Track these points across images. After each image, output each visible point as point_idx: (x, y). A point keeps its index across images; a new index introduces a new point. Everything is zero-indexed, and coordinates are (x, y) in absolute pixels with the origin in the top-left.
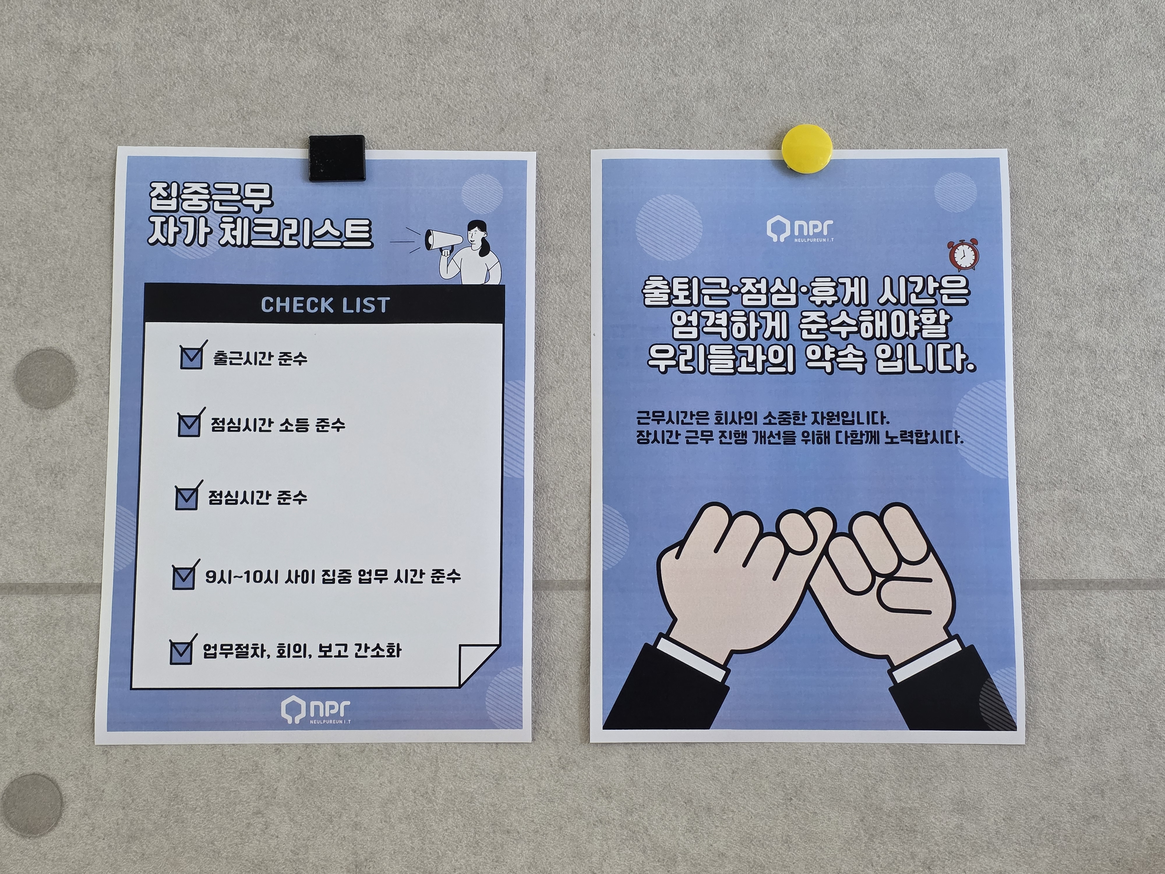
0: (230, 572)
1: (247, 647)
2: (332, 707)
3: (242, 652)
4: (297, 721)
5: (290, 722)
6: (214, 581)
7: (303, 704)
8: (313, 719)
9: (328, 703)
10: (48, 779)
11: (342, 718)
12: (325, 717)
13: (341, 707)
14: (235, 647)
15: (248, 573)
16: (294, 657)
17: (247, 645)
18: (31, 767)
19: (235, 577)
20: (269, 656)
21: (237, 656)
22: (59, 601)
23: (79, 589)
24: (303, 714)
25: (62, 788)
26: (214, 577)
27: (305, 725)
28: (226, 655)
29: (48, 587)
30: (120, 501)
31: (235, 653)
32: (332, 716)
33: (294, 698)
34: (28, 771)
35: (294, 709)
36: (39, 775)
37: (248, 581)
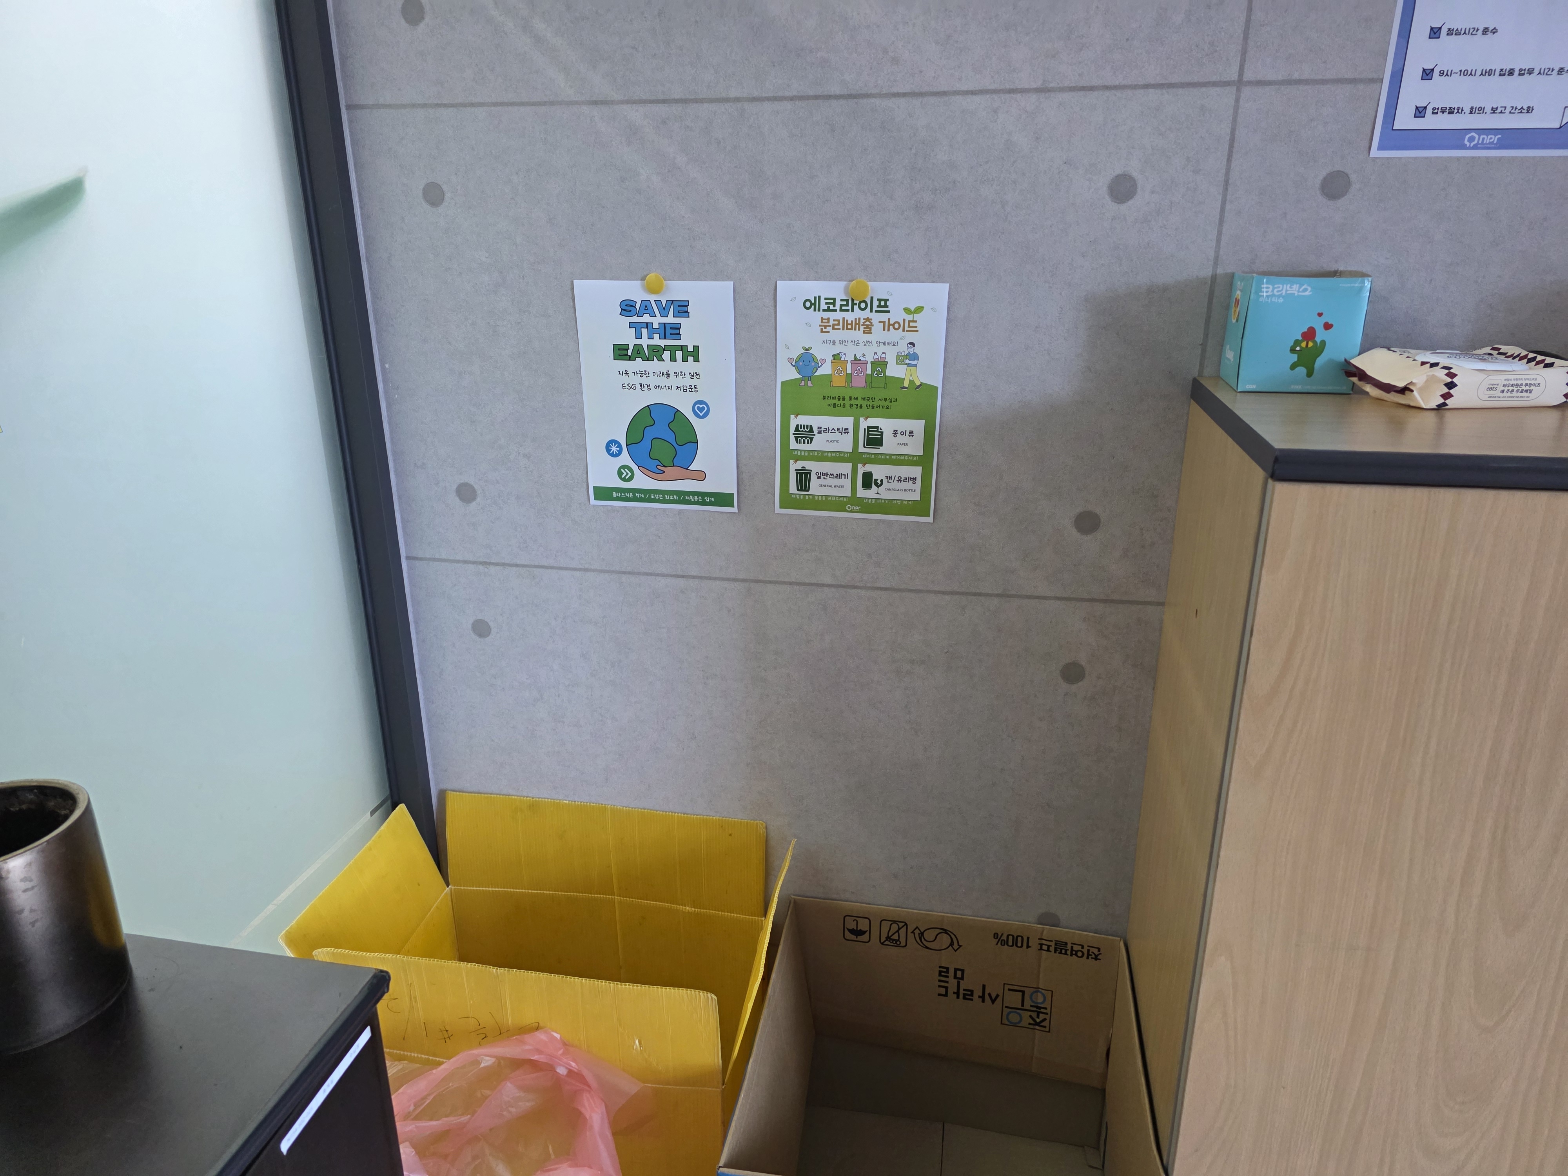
0: (1452, 71)
1: (1454, 109)
2: (1491, 138)
3: (1451, 111)
4: (1472, 145)
5: (1468, 146)
6: (1442, 75)
7: (1477, 136)
8: (1480, 144)
9: (1490, 137)
10: (1345, 173)
11: (1495, 144)
12: (1486, 144)
13: (1495, 139)
14: (1448, 108)
15: (1461, 71)
16: (1478, 113)
17: (1455, 108)
18: (1338, 167)
19: (1454, 73)
20: (1465, 113)
21: (1449, 113)
22: (1361, 87)
23: (1372, 81)
24: (1476, 142)
25: (1350, 177)
26: (1443, 73)
27: (1475, 147)
28: (1443, 113)
29: (1356, 80)
30: (1400, 35)
31: (1448, 112)
32: (1490, 143)
33: (1473, 134)
34: (1336, 170)
35: (1471, 139)
36: (1340, 171)
37: (1460, 75)
